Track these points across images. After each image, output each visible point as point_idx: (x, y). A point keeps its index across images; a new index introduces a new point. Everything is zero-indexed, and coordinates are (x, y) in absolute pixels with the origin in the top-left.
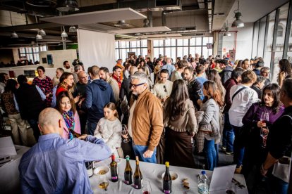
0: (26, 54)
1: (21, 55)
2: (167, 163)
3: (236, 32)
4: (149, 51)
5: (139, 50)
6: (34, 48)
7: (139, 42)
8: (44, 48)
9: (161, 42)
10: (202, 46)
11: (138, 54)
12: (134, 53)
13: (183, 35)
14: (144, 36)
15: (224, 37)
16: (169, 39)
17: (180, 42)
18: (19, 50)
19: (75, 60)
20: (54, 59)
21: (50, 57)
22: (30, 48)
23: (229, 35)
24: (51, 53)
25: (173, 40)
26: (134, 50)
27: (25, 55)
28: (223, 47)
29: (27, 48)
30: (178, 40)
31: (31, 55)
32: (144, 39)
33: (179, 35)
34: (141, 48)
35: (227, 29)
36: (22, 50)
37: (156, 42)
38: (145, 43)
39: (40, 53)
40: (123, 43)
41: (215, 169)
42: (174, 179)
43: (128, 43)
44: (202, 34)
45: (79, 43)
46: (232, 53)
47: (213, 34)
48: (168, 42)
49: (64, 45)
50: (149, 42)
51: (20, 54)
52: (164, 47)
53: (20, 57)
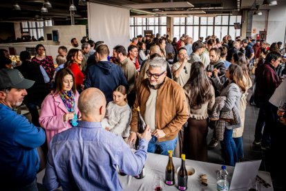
0: (29, 28)
1: (24, 30)
2: (184, 156)
3: (268, 10)
4: (169, 30)
5: (157, 27)
6: (38, 23)
7: (157, 19)
8: (50, 23)
9: (183, 19)
10: (229, 26)
11: (156, 32)
12: (151, 32)
13: (208, 12)
14: (163, 13)
15: (254, 16)
16: (191, 17)
17: (204, 20)
18: (21, 24)
19: (84, 38)
20: (60, 36)
21: (55, 33)
22: (34, 23)
23: (260, 14)
24: (57, 28)
25: (197, 18)
26: (151, 28)
27: (27, 30)
28: (253, 28)
29: (30, 22)
30: (202, 18)
31: (35, 30)
32: (163, 15)
33: (203, 12)
34: (159, 26)
35: (257, 7)
36: (25, 24)
37: (176, 20)
38: (164, 20)
39: (45, 28)
40: (139, 20)
41: (237, 164)
42: (191, 174)
43: (144, 19)
44: (229, 12)
45: (89, 19)
46: (263, 35)
47: (241, 13)
48: (190, 20)
49: (72, 20)
50: (169, 19)
51: (22, 29)
52: (186, 26)
53: (22, 32)
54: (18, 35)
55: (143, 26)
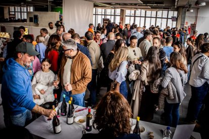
0: (15, 12)
1: (11, 13)
3: (198, 9)
4: (122, 19)
5: (113, 17)
6: (22, 8)
7: (113, 10)
8: (31, 9)
9: (133, 12)
10: (167, 18)
12: (108, 20)
13: (153, 8)
14: (118, 6)
15: (187, 12)
16: (139, 10)
17: (149, 13)
18: (9, 8)
19: (58, 22)
20: (39, 19)
21: (36, 17)
22: (19, 8)
23: (192, 11)
24: (37, 13)
25: (143, 11)
26: (108, 17)
27: (13, 13)
28: (186, 21)
29: (16, 8)
30: (147, 12)
31: (19, 13)
32: (118, 8)
33: (149, 7)
34: (114, 15)
35: (190, 5)
36: (12, 9)
37: (128, 12)
38: (118, 11)
39: (28, 13)
40: (100, 10)
42: (142, 131)
43: (104, 10)
44: (168, 9)
45: (63, 7)
46: (193, 26)
47: (177, 9)
48: (138, 12)
49: (49, 8)
50: (122, 12)
51: (9, 12)
52: (135, 16)
53: (10, 15)
54: (7, 16)
55: (102, 15)
